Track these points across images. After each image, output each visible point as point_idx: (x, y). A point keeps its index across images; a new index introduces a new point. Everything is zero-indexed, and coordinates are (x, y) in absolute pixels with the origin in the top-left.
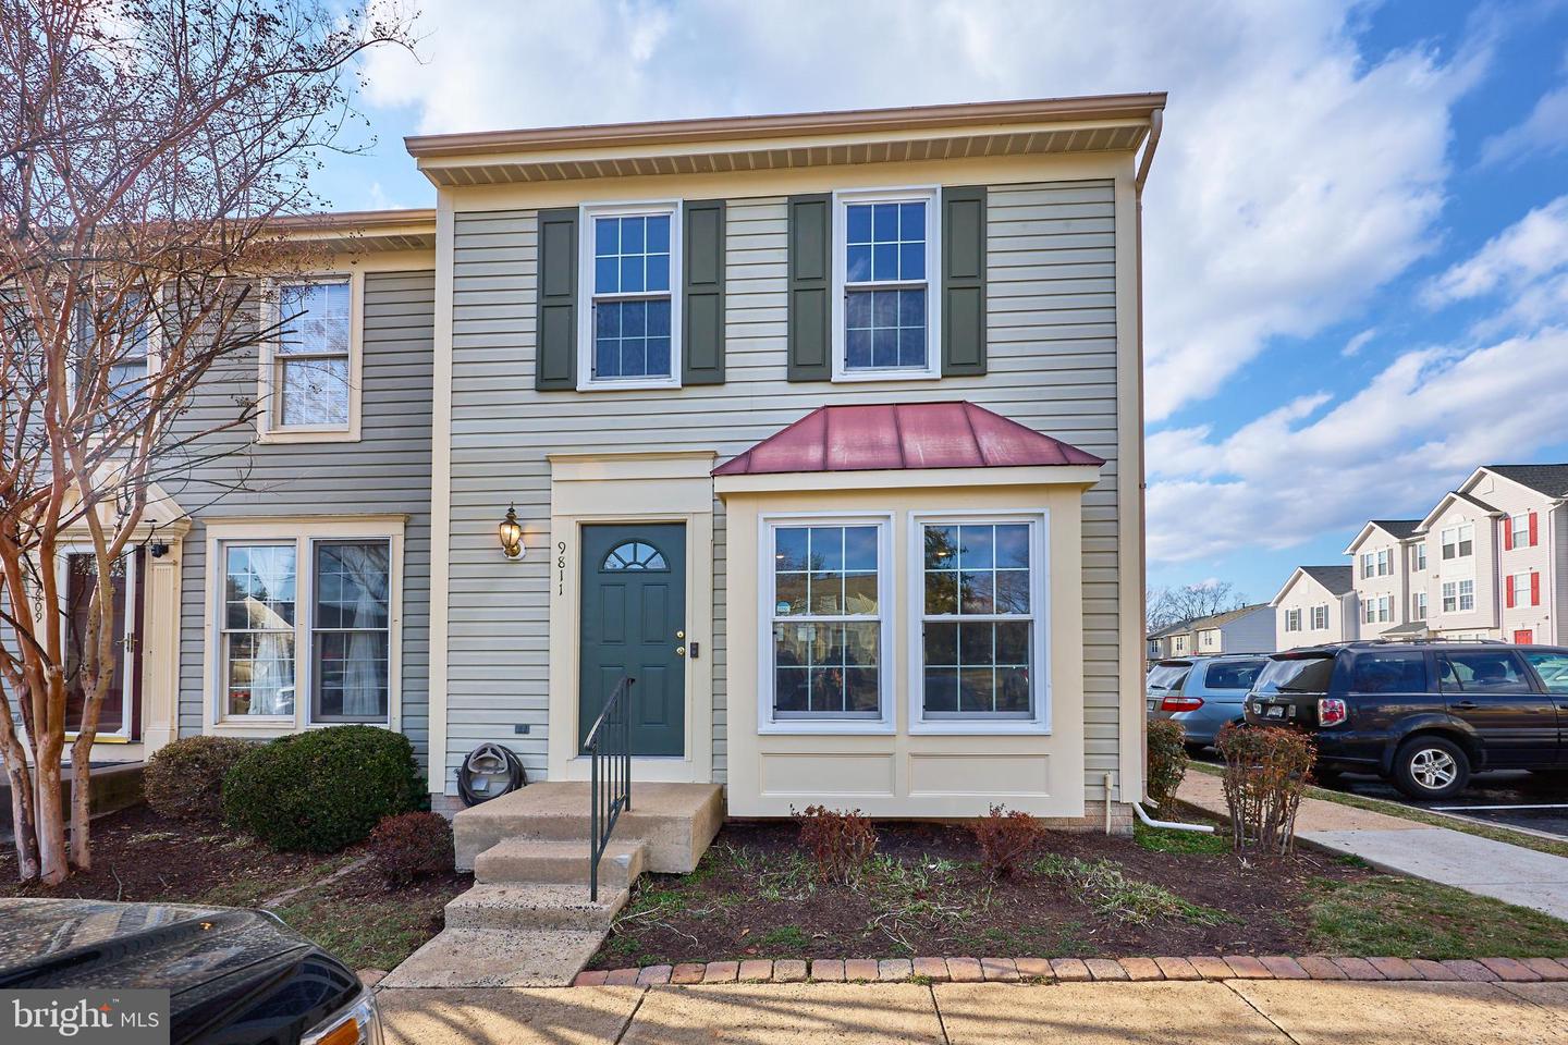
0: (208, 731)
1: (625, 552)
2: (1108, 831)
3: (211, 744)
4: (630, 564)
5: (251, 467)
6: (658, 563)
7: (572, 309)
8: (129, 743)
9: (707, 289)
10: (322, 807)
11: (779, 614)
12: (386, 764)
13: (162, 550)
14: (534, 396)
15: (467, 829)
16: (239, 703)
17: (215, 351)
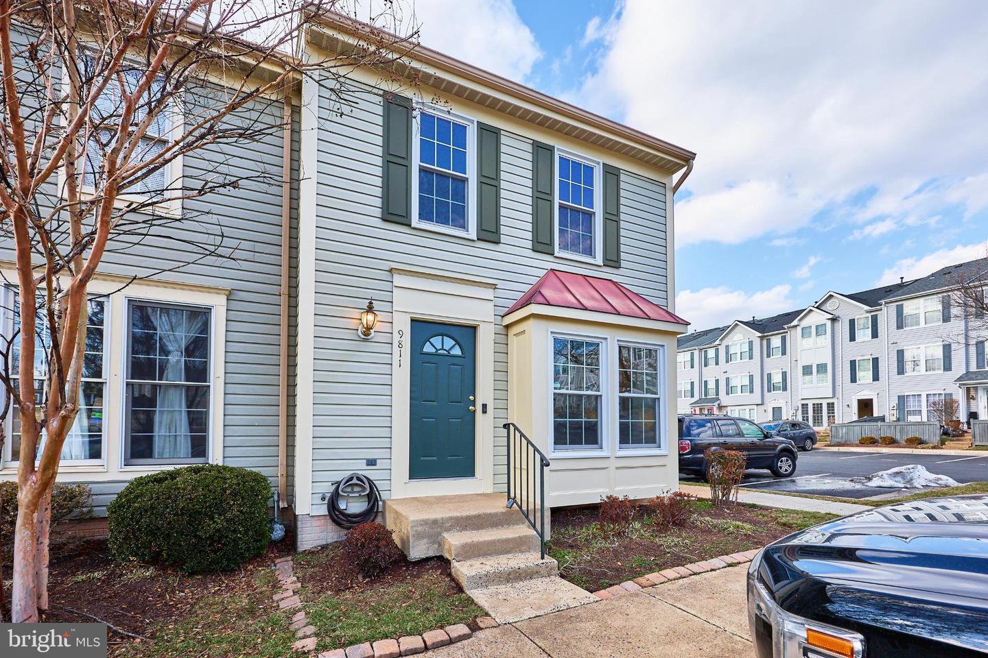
1: (437, 341)
4: (440, 350)
6: (457, 351)
7: (408, 169)
9: (491, 182)
10: (236, 531)
11: (556, 388)
14: (381, 223)
15: (420, 529)
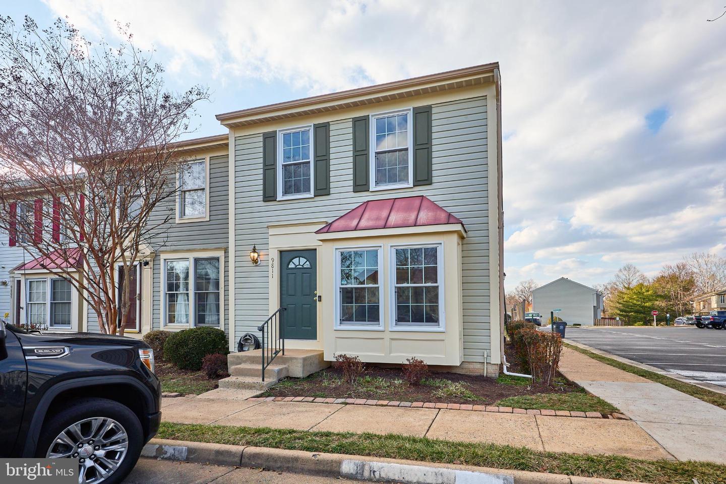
0: (162, 329)
1: (296, 261)
2: (485, 375)
3: (162, 333)
4: (298, 266)
5: (168, 237)
6: (307, 265)
7: (275, 169)
8: (138, 333)
9: (323, 158)
10: (193, 354)
11: (342, 284)
12: (214, 340)
13: (147, 263)
14: (263, 204)
15: (231, 359)
16: (172, 319)
17: (157, 200)
